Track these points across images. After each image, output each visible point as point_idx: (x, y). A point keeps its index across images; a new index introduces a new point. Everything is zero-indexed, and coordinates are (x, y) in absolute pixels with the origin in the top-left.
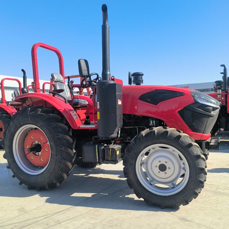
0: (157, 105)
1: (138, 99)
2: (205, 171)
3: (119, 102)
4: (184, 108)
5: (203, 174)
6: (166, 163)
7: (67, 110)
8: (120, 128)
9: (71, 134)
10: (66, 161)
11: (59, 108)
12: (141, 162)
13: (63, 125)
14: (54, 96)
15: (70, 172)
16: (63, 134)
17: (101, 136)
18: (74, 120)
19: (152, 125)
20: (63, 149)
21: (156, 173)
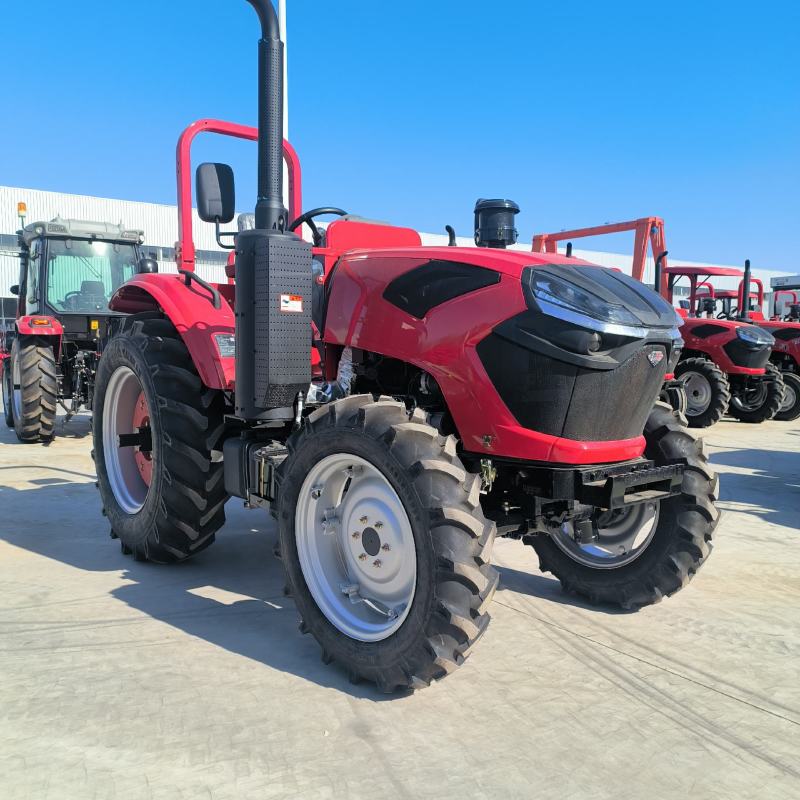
0: (422, 318)
1: (381, 296)
2: (456, 571)
3: (287, 302)
4: (493, 332)
5: (457, 585)
6: (379, 525)
7: (201, 327)
8: (300, 394)
9: (206, 402)
10: (179, 484)
11: (179, 319)
12: (325, 512)
13: (183, 373)
14: (188, 283)
15: (203, 521)
16: (177, 400)
17: (237, 413)
18: (219, 360)
19: (426, 392)
20: (170, 444)
21: (357, 559)
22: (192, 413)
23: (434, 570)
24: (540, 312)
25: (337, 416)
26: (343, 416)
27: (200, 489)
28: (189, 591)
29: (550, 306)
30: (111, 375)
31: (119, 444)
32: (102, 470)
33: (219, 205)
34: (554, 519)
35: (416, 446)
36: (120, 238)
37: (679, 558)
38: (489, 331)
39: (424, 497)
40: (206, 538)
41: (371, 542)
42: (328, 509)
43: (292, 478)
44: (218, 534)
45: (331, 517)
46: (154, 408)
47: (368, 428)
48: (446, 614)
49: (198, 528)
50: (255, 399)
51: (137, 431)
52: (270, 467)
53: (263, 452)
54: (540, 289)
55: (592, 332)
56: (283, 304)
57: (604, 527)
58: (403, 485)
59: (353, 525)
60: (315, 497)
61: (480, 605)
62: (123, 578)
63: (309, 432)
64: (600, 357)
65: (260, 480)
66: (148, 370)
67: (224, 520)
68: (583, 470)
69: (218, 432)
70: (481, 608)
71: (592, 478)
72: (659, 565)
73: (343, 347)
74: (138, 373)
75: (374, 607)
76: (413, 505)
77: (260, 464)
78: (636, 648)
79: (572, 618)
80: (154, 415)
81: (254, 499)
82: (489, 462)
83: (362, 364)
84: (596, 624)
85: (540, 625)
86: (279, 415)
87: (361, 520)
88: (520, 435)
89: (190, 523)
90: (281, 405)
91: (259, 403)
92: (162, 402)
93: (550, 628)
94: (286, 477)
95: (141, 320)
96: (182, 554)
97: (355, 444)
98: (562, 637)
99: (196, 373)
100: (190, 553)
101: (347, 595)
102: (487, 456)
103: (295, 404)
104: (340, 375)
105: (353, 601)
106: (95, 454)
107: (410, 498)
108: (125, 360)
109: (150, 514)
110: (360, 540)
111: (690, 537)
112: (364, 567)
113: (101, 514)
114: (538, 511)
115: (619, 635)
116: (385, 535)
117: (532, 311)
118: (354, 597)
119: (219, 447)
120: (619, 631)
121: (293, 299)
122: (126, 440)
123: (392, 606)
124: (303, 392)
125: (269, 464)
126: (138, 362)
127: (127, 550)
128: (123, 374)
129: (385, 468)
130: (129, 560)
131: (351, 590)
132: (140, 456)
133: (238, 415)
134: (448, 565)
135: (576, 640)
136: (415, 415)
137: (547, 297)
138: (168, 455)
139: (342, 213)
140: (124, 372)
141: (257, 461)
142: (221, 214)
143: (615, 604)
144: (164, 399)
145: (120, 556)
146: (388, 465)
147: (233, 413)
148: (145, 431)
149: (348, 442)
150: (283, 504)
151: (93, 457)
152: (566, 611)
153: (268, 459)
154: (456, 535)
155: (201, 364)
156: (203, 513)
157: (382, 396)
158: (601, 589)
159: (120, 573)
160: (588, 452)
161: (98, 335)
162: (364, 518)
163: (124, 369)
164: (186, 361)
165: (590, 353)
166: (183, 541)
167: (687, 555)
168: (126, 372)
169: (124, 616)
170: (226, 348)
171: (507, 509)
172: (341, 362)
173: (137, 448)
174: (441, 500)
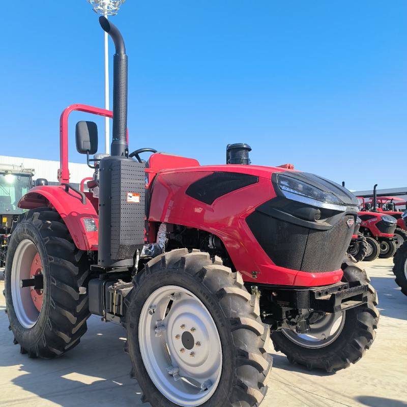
0: (210, 204)
1: (185, 193)
2: (250, 358)
3: (131, 197)
4: (256, 211)
5: (249, 367)
6: (193, 329)
7: (75, 215)
8: (138, 251)
9: (77, 258)
10: (60, 308)
11: (62, 211)
12: (157, 323)
13: (64, 242)
14: (67, 190)
15: (74, 331)
16: (60, 257)
17: (99, 263)
18: (85, 234)
19: (213, 247)
20: (55, 284)
21: (179, 352)
22: (69, 265)
23: (235, 358)
24: (285, 198)
25: (167, 262)
26: (170, 263)
27: (73, 311)
28: (64, 377)
29: (290, 194)
30: (18, 244)
31: (22, 285)
32: (10, 301)
33: (89, 144)
34: (293, 320)
35: (219, 279)
36: (21, 173)
37: (359, 340)
38: (254, 210)
39: (226, 311)
40: (75, 341)
41: (188, 341)
42: (158, 321)
43: (136, 303)
44: (83, 338)
45: (160, 326)
46: (46, 262)
47: (187, 270)
48: (244, 387)
49: (71, 336)
50: (110, 255)
51: (33, 277)
52: (120, 296)
53: (115, 287)
54: (282, 185)
55: (316, 208)
56: (128, 198)
57: (313, 324)
58: (212, 304)
59: (176, 330)
60: (151, 313)
61: (264, 379)
62: (20, 370)
63: (147, 273)
64: (321, 223)
65: (113, 304)
66: (42, 241)
67: (87, 329)
68: (315, 290)
69: (85, 275)
70: (265, 382)
71: (320, 294)
72: (348, 345)
73: (160, 223)
74: (36, 243)
75: (188, 382)
76: (219, 316)
77: (113, 294)
78: (343, 398)
79: (299, 380)
80: (46, 267)
81: (109, 316)
82: (257, 287)
83: (172, 233)
84: (314, 383)
85: (283, 386)
86: (125, 264)
87: (181, 327)
88: (275, 270)
89: (65, 332)
90: (127, 258)
91: (113, 257)
92: (51, 259)
93: (289, 388)
94: (133, 301)
95: (39, 212)
96: (59, 351)
97: (178, 279)
98: (298, 393)
99: (72, 241)
100: (64, 351)
101: (172, 375)
102: (255, 284)
103: (135, 257)
104: (158, 240)
105: (175, 379)
106: (6, 293)
107: (217, 312)
108: (28, 235)
109: (41, 328)
110: (180, 339)
111: (366, 327)
112: (183, 357)
113: (8, 329)
114: (284, 315)
115: (330, 390)
116: (197, 336)
117: (280, 197)
118: (176, 376)
119: (85, 285)
120: (329, 387)
121: (134, 195)
122: (26, 283)
123: (202, 382)
124: (139, 250)
125: (119, 294)
126: (36, 236)
127: (24, 351)
128: (25, 244)
129: (199, 294)
130: (25, 358)
131: (174, 372)
132: (34, 293)
133: (100, 265)
134: (245, 354)
135: (307, 395)
136: (216, 259)
137: (288, 189)
138: (53, 291)
139: (154, 151)
140: (27, 243)
141: (111, 292)
142: (90, 149)
143: (323, 370)
144: (53, 257)
145: (19, 355)
146: (201, 292)
147: (96, 263)
148: (39, 278)
149: (175, 278)
150: (130, 318)
151: (4, 294)
152: (295, 375)
153: (118, 291)
154: (248, 334)
155: (75, 236)
156: (74, 326)
157: (193, 249)
158: (314, 361)
159: (18, 367)
160: (315, 279)
161: (6, 225)
162: (183, 326)
163: (27, 241)
164: (66, 234)
165: (316, 220)
166: (61, 344)
167: (364, 338)
168: (29, 243)
169: (23, 397)
170: (90, 226)
171: (265, 316)
172: (159, 232)
173: (33, 288)
174: (238, 312)
